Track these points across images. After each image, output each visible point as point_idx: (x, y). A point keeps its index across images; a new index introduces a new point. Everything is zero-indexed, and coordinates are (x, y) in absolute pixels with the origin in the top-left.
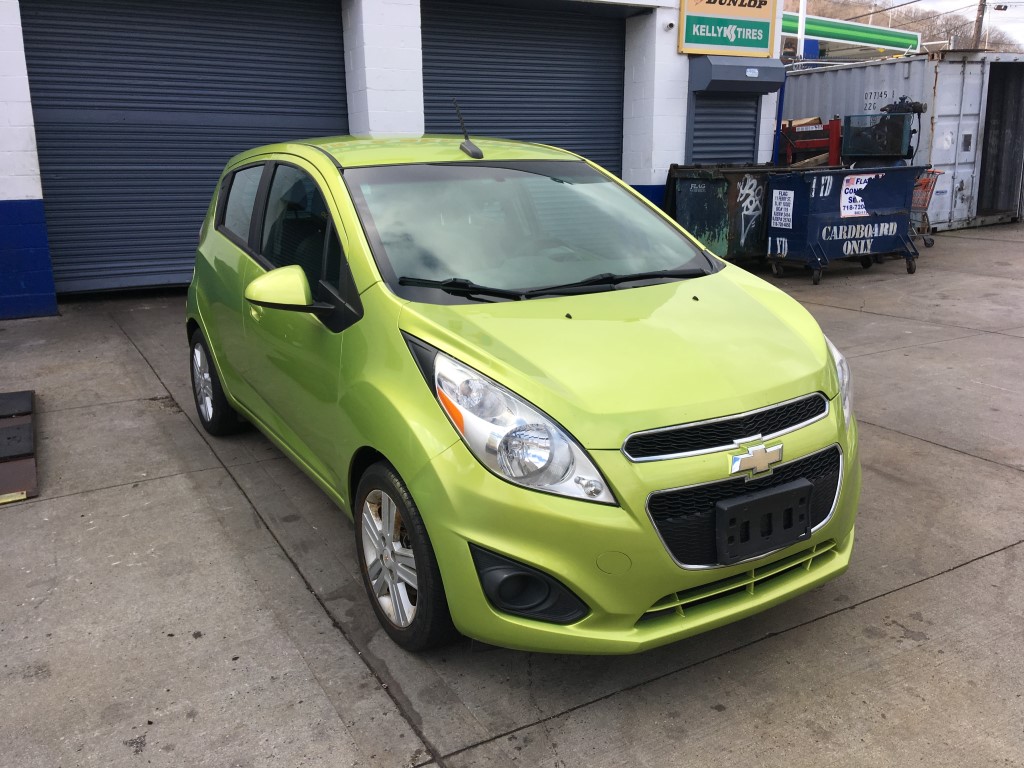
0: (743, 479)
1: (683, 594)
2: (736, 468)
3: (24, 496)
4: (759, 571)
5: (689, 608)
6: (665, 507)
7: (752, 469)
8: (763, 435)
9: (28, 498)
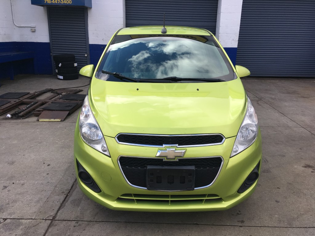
0: (162, 160)
1: (136, 195)
2: (158, 154)
3: (60, 120)
4: (173, 196)
5: (139, 201)
6: (125, 161)
7: (166, 157)
8: (179, 145)
9: (61, 121)
